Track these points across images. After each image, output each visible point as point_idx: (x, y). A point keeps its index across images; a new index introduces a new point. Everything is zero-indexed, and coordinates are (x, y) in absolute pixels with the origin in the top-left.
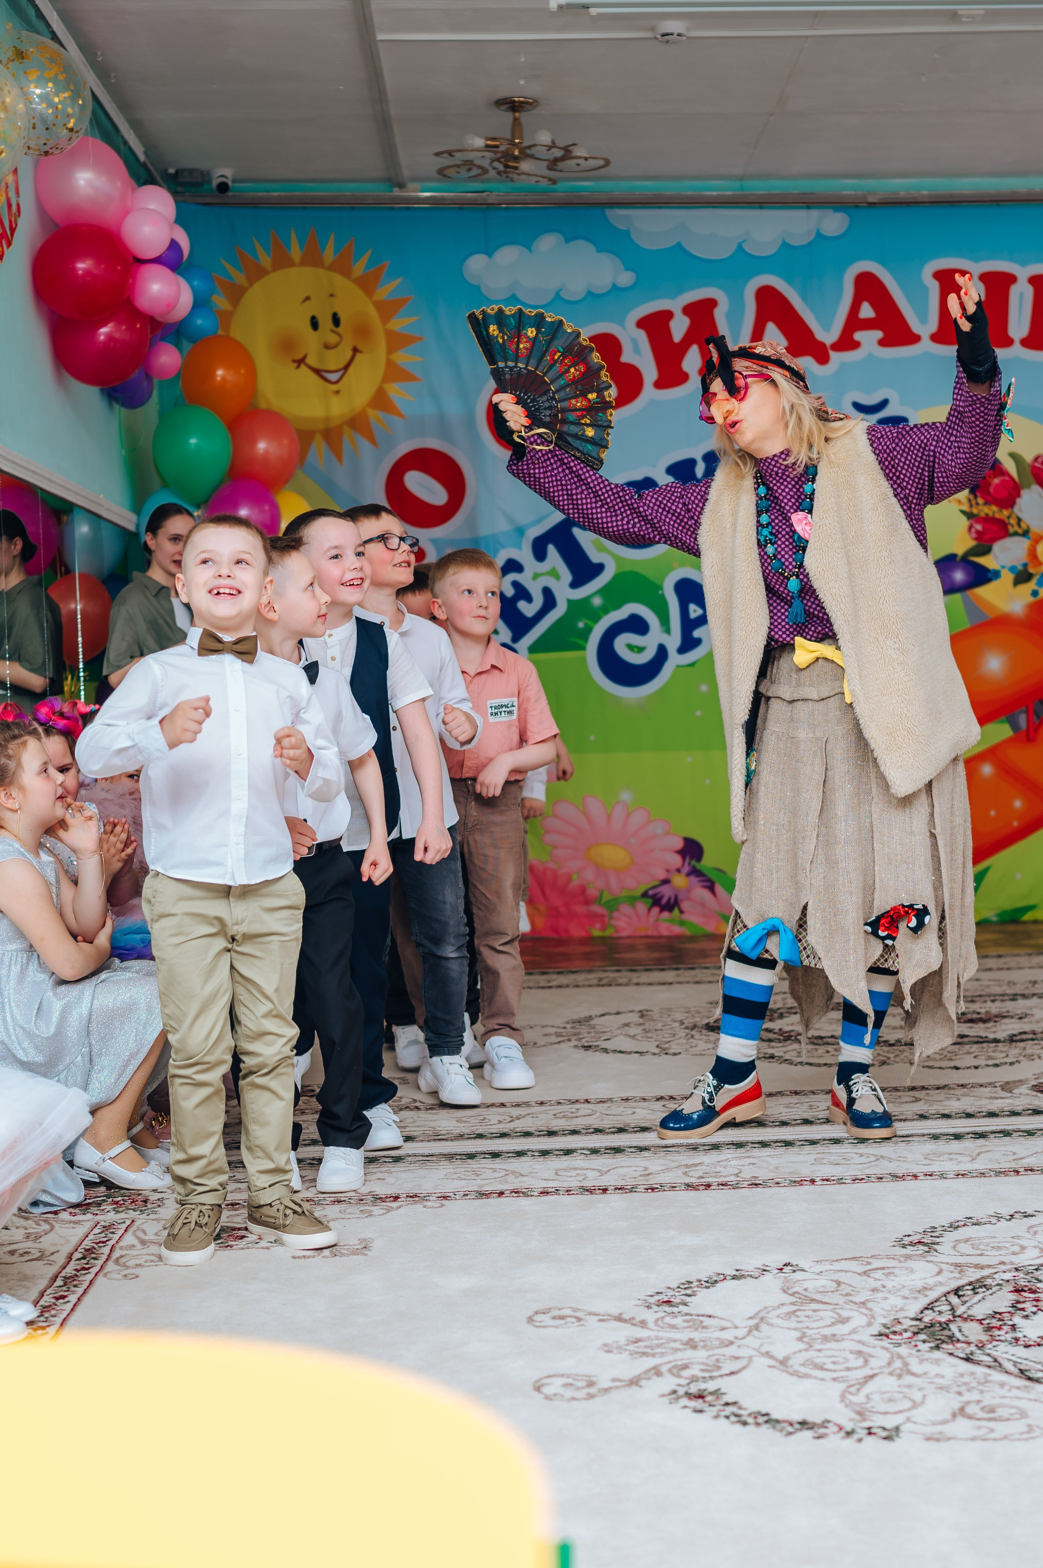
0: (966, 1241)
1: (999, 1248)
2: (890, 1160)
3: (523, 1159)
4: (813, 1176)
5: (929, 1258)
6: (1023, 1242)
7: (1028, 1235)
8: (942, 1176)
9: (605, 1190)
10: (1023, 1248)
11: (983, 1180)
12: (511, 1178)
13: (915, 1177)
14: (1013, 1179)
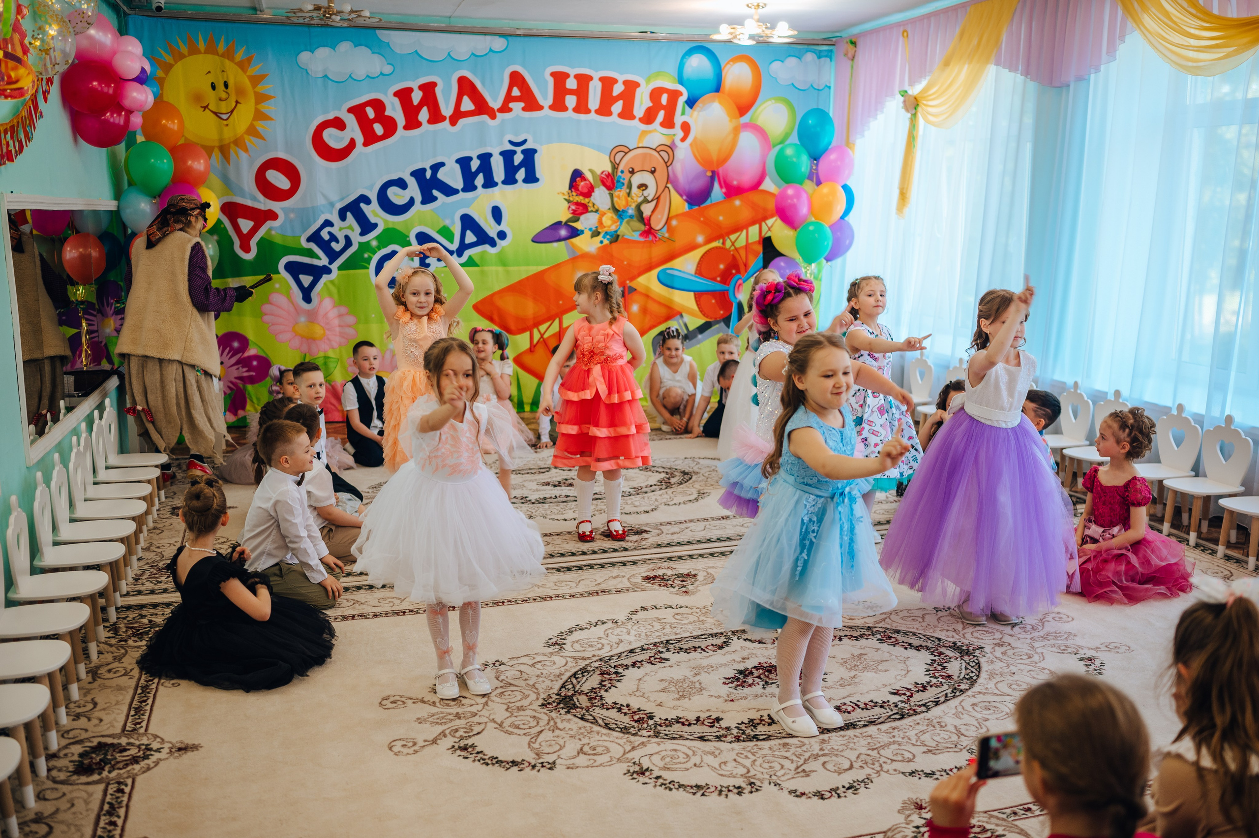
0: (577, 641)
1: (591, 646)
2: (539, 587)
3: (361, 591)
4: (503, 599)
5: (562, 654)
6: (603, 641)
7: (604, 636)
8: (563, 597)
9: (404, 613)
10: (603, 645)
11: (582, 599)
12: (357, 605)
13: (551, 598)
14: (595, 598)
